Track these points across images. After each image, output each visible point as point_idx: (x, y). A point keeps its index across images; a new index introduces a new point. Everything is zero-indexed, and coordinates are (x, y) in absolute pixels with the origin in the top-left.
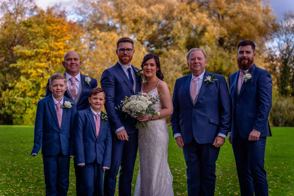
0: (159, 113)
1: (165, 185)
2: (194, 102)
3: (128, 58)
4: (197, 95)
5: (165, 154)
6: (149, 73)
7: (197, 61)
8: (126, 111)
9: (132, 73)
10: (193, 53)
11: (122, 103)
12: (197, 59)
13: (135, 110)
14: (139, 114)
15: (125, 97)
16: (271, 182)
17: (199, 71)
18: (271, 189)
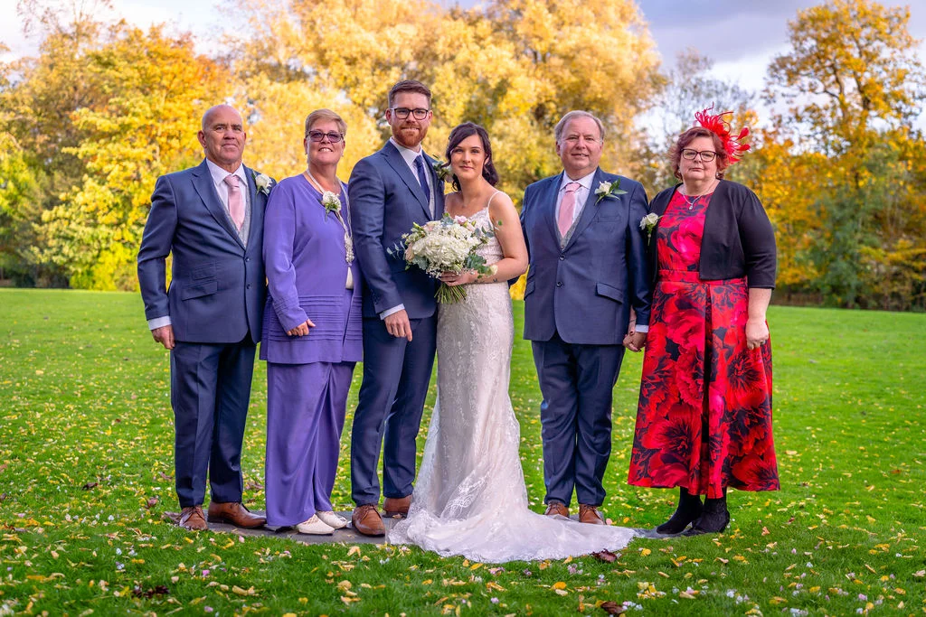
0: (495, 269)
1: (503, 445)
2: (564, 242)
3: (417, 132)
4: (573, 226)
5: (504, 366)
6: (467, 171)
7: (583, 143)
8: (415, 262)
9: (425, 168)
10: (576, 122)
11: (405, 239)
12: (582, 138)
13: (438, 259)
14: (446, 270)
15: (413, 226)
17: (585, 168)
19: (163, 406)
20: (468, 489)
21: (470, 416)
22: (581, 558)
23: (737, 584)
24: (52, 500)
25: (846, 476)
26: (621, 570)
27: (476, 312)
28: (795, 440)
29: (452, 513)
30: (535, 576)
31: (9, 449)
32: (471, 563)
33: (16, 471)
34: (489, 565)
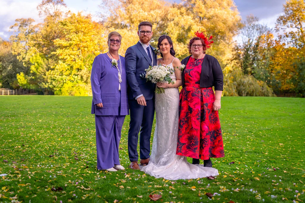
9: (150, 51)
18: (249, 142)
19: (77, 131)
20: (166, 155)
22: (203, 178)
23: (254, 187)
24: (39, 160)
25: (299, 152)
26: (216, 182)
28: (283, 140)
29: (161, 163)
30: (186, 184)
31: (28, 144)
32: (166, 180)
33: (29, 151)
34: (172, 181)
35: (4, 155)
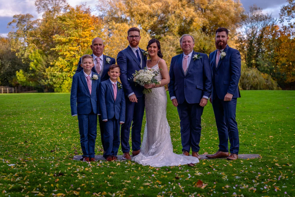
0: (160, 82)
1: (165, 134)
2: (185, 73)
3: (136, 42)
4: (187, 68)
5: (164, 111)
6: (152, 53)
7: (187, 43)
9: (139, 53)
12: (187, 42)
13: (143, 80)
15: (135, 71)
16: (241, 130)
20: (155, 147)
21: (154, 125)
25: (286, 143)
26: (194, 168)
27: (155, 95)
29: (150, 154)
30: (169, 170)
33: (31, 147)
35: (8, 151)
